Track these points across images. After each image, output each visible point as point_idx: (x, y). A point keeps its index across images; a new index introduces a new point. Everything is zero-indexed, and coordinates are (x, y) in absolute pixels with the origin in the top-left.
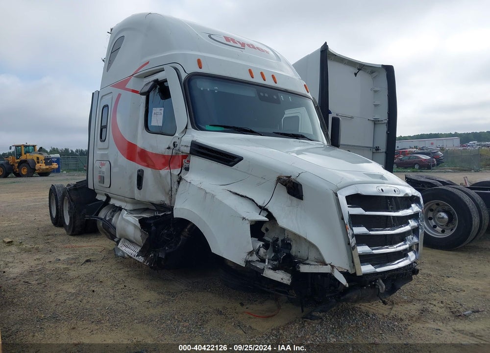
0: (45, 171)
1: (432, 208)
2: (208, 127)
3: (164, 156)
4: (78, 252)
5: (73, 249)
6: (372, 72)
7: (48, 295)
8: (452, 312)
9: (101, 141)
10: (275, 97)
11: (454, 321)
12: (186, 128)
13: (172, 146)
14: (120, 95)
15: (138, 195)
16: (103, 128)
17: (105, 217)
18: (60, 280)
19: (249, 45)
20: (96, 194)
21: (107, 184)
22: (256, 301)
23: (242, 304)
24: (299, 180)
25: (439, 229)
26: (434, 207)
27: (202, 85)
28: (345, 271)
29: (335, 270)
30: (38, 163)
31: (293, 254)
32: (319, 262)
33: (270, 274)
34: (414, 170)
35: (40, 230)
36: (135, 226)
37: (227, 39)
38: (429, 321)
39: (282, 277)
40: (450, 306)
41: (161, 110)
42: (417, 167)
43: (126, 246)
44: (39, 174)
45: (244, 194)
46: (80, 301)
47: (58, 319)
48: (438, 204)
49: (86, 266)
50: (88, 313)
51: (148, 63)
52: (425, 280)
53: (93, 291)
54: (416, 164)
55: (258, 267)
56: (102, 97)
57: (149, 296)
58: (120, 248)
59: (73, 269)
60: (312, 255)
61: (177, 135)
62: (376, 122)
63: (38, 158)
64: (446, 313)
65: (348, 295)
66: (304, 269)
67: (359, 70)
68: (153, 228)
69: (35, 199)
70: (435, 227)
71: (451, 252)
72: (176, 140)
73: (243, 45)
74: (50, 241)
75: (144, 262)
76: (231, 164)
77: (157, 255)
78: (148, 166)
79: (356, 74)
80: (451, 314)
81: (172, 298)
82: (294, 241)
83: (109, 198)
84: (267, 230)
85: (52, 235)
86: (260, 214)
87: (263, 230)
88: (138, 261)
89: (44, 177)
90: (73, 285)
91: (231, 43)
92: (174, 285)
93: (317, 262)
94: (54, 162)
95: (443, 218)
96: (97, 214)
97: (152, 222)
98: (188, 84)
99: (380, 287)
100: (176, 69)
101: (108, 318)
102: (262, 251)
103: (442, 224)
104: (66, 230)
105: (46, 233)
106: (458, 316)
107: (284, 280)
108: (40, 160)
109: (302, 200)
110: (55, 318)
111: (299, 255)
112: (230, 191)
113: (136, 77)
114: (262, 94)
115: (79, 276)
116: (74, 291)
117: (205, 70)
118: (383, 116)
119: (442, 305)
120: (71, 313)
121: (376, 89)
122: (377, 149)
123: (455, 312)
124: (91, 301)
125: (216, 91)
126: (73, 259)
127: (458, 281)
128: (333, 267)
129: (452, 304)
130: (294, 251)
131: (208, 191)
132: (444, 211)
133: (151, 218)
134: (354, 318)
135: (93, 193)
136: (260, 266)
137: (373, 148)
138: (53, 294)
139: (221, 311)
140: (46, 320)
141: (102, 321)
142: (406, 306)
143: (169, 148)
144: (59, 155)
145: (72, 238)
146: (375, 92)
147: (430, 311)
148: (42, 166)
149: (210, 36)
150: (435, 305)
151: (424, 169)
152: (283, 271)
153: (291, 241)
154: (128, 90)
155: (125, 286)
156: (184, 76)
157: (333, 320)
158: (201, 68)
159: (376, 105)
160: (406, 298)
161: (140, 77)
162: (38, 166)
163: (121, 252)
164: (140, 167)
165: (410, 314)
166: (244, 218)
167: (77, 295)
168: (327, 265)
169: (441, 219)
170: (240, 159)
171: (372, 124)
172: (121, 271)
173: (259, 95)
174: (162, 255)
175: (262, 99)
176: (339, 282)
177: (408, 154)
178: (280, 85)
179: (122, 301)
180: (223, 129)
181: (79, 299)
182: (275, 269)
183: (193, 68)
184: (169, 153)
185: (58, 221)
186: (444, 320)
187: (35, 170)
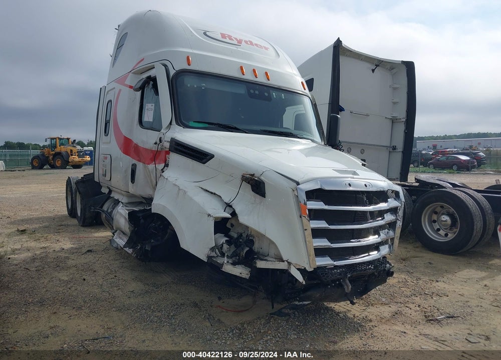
0: (78, 164)
1: (436, 210)
2: (192, 124)
3: (152, 151)
4: (83, 242)
5: (79, 239)
6: (392, 69)
7: (41, 281)
8: (426, 316)
9: (105, 135)
10: (266, 94)
11: (424, 325)
12: (171, 123)
13: (158, 142)
14: (120, 91)
15: (132, 189)
16: (107, 123)
17: (108, 210)
18: (57, 268)
19: (246, 42)
20: (101, 187)
21: (108, 178)
22: (235, 296)
23: (220, 298)
24: (262, 178)
25: (442, 232)
26: (439, 209)
27: (190, 83)
28: (303, 268)
29: (292, 266)
30: (72, 155)
31: (256, 250)
32: (277, 259)
33: (229, 269)
34: (451, 171)
35: (55, 220)
36: (125, 218)
37: (223, 36)
38: (398, 323)
39: (240, 271)
40: (426, 310)
41: (152, 106)
42: (455, 167)
43: (120, 238)
44: (72, 166)
45: (213, 191)
46: (69, 289)
47: (43, 303)
48: (442, 207)
49: (85, 256)
50: (72, 300)
51: (143, 59)
52: (412, 284)
53: (84, 280)
54: (454, 165)
55: (218, 262)
56: (108, 92)
57: (135, 286)
58: (115, 240)
59: (73, 258)
60: (272, 252)
61: (162, 131)
62: (394, 121)
63: (71, 151)
64: (419, 317)
65: (309, 293)
66: (261, 264)
67: (377, 66)
68: (142, 221)
69: (60, 191)
70: (438, 230)
71: (451, 257)
72: (161, 136)
73: (240, 42)
74: (60, 231)
75: (132, 253)
76: (204, 161)
77: (144, 248)
78: (139, 161)
79: (373, 71)
80: (424, 317)
81: (155, 290)
82: (257, 238)
83: (110, 191)
84: (232, 225)
85: (65, 225)
86: (224, 211)
87: (228, 225)
88: (128, 253)
89: (77, 170)
90: (68, 273)
91: (227, 40)
92: (162, 277)
93: (275, 258)
94: (87, 155)
95: (446, 221)
96: (102, 207)
97: (141, 215)
98: (176, 81)
99: (345, 287)
100: (165, 66)
101: (89, 305)
102: (225, 247)
103: (445, 228)
104: (78, 221)
105: (59, 224)
106: (430, 320)
107: (243, 274)
108: (73, 153)
109: (265, 197)
110: (42, 303)
111: (261, 251)
112: (202, 188)
113: (133, 73)
114: (252, 91)
115: (76, 265)
116: (67, 279)
117: (193, 67)
118: (402, 114)
119: (418, 309)
120: (57, 299)
121: (396, 86)
122: (394, 148)
123: (429, 316)
124: (79, 289)
125: (203, 88)
126: (76, 248)
127: (446, 286)
128: (289, 264)
129: (430, 308)
130: (256, 247)
131: (181, 188)
132: (449, 214)
133: (140, 211)
134: (323, 317)
135: (99, 185)
136: (220, 260)
137: (390, 147)
138: (46, 281)
139: (197, 304)
140: (32, 304)
141: (83, 308)
142: (381, 308)
143: (156, 143)
144: (92, 148)
145: (82, 229)
146: (395, 89)
147: (404, 313)
148: (75, 158)
149: (205, 34)
150: (411, 309)
151: (463, 171)
152: (244, 266)
153: (254, 237)
154: (126, 86)
155: (115, 276)
156: (172, 72)
157: (301, 317)
158: (189, 65)
159: (394, 103)
160: (384, 300)
161: (135, 74)
162: (71, 158)
163: (116, 244)
164: (134, 162)
165: (381, 316)
166: (209, 215)
167: (68, 282)
168: (284, 261)
169: (443, 223)
170: (212, 156)
171: (389, 123)
172: (117, 262)
173: (249, 91)
174: (148, 248)
175: (252, 96)
176: (296, 280)
177: (448, 154)
178: (273, 82)
179: (107, 290)
180: (207, 125)
181: (69, 286)
182: (234, 264)
183: (182, 65)
184: (155, 148)
185: (72, 213)
186: (415, 323)
187: (69, 162)
